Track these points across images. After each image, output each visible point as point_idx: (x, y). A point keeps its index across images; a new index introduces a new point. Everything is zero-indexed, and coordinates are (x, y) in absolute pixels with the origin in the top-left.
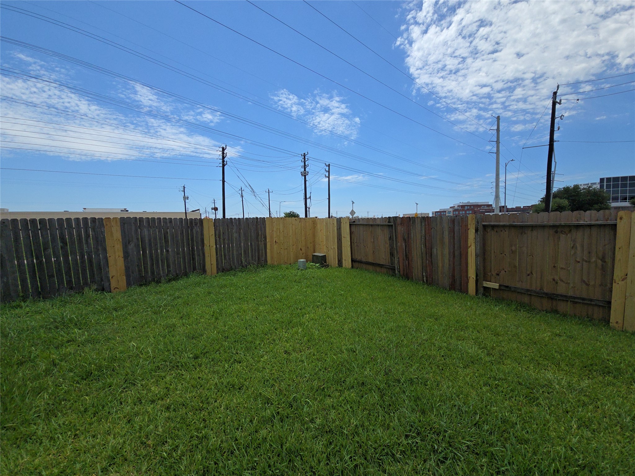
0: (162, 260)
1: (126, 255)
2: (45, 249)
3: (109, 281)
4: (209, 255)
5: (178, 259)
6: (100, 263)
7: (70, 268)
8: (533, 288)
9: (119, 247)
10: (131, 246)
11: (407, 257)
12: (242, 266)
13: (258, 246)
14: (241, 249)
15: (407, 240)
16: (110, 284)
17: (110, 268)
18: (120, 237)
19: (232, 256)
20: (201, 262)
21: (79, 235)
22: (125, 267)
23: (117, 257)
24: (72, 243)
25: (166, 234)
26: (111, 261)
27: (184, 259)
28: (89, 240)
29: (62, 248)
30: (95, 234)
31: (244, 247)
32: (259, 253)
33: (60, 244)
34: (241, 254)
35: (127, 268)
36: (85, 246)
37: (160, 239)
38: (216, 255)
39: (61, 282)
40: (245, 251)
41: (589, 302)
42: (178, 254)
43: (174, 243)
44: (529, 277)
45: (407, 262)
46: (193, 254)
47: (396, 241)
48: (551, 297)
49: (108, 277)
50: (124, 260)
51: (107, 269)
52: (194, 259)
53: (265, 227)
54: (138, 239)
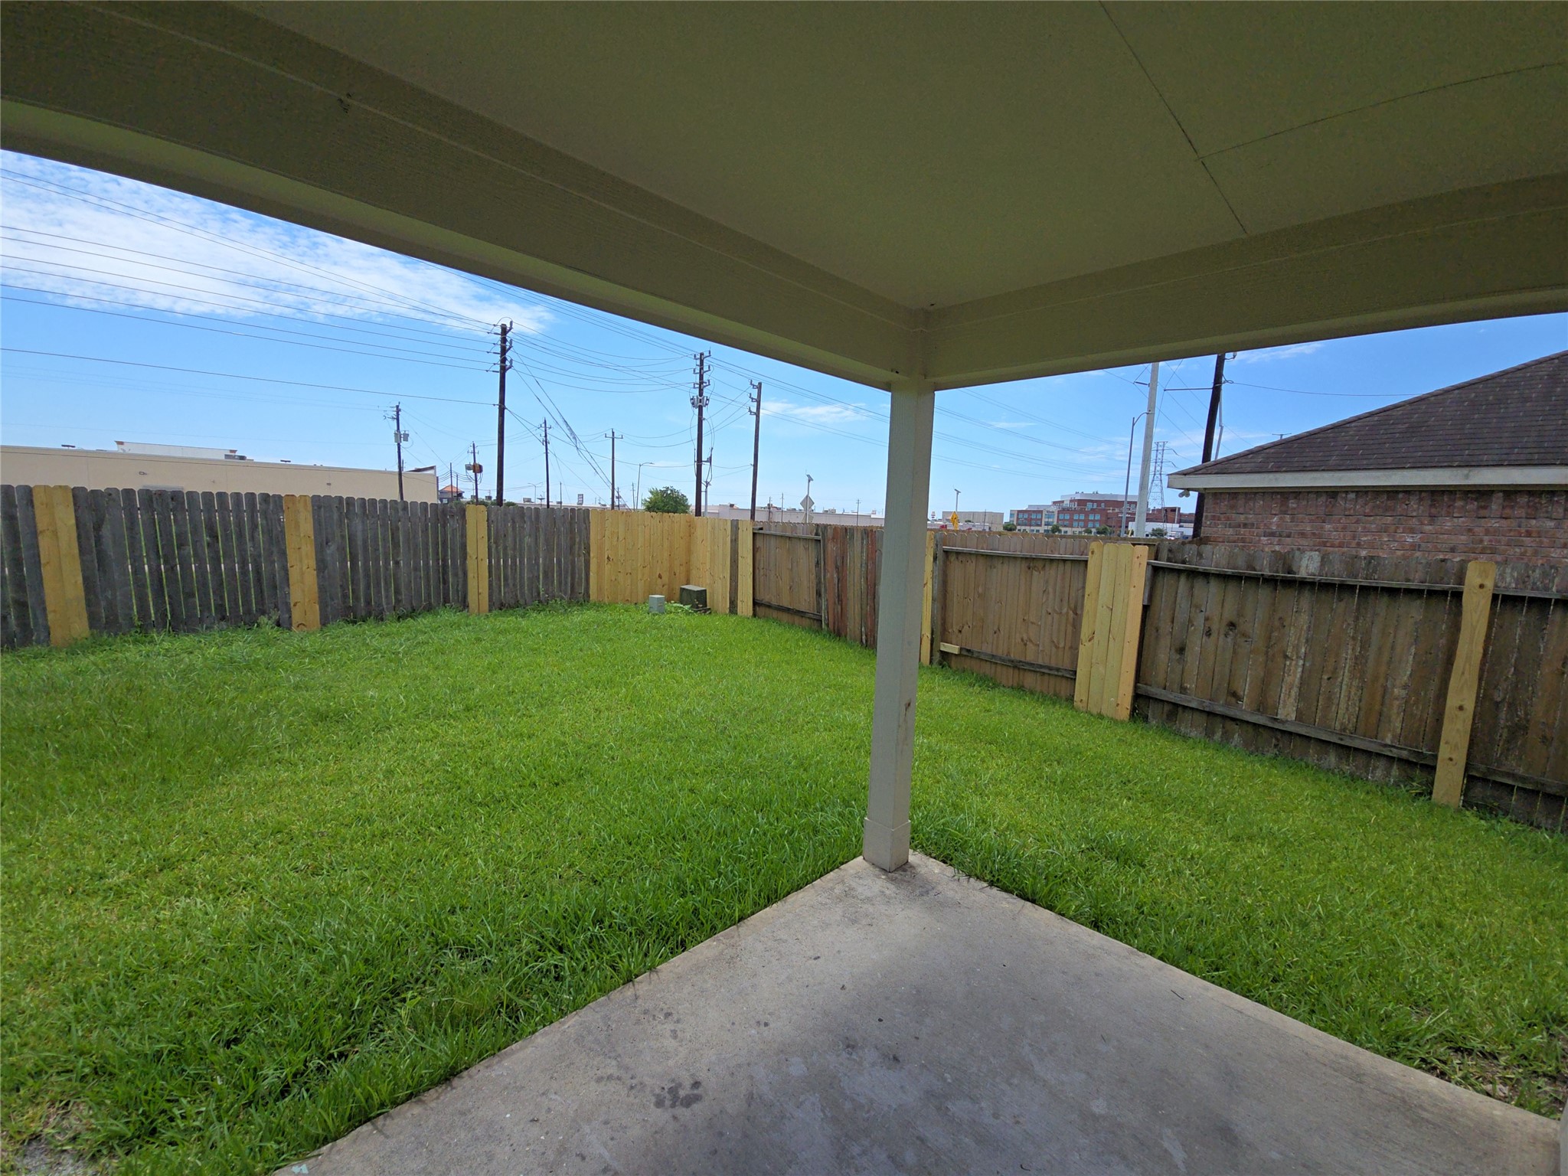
0: (385, 580)
1: (322, 566)
2: (180, 546)
3: (289, 611)
4: (476, 576)
5: (415, 578)
6: (275, 576)
7: (222, 584)
8: (1000, 653)
9: (308, 550)
10: (331, 550)
11: (840, 598)
12: (540, 602)
13: (573, 562)
14: (538, 569)
15: (841, 569)
16: (290, 617)
17: (291, 587)
18: (311, 533)
19: (520, 581)
20: (460, 587)
21: (240, 524)
22: (319, 588)
23: (305, 568)
24: (227, 538)
25: (395, 531)
26: (294, 574)
27: (428, 581)
28: (256, 535)
29: (209, 545)
30: (267, 524)
31: (544, 565)
32: (573, 578)
33: (206, 539)
34: (538, 577)
35: (322, 589)
36: (249, 545)
37: (384, 540)
38: (490, 577)
39: (205, 606)
40: (545, 573)
41: (1056, 673)
42: (416, 569)
43: (409, 547)
44: (995, 635)
45: (839, 607)
46: (445, 573)
47: (825, 569)
48: (1017, 666)
49: (287, 604)
50: (318, 576)
51: (286, 589)
52: (445, 582)
53: (588, 529)
54: (343, 537)
